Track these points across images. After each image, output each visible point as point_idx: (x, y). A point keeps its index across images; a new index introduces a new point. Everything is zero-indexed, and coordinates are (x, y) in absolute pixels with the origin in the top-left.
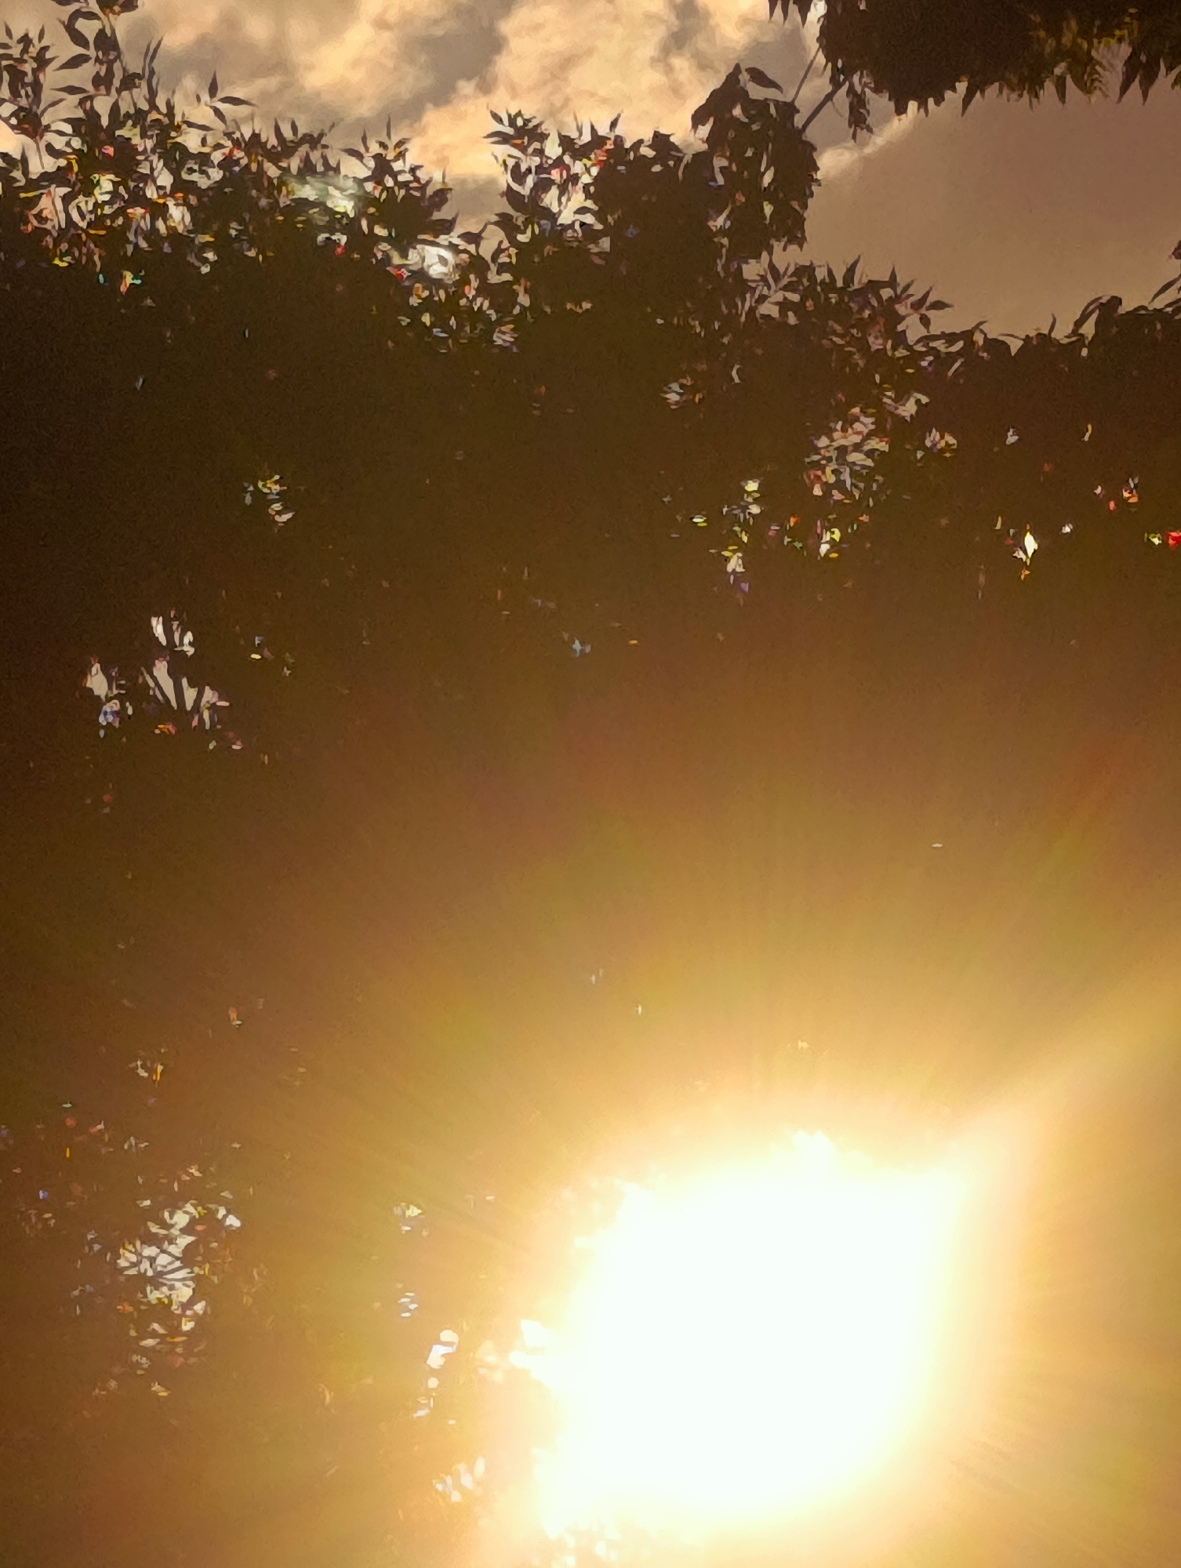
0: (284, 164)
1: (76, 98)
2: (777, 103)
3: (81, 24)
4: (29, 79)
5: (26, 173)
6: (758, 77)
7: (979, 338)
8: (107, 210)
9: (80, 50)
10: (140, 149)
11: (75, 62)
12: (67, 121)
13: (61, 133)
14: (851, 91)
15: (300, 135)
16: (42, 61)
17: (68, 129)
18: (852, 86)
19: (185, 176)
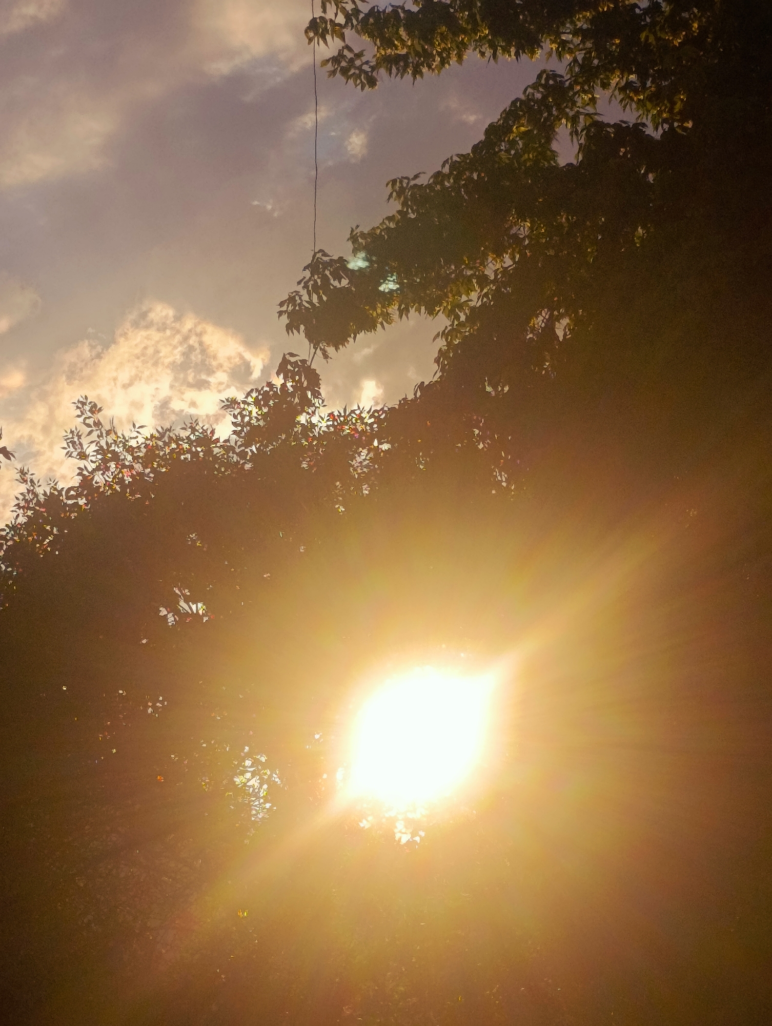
0: (163, 440)
1: (95, 443)
2: (300, 361)
3: (87, 421)
4: (77, 443)
5: (88, 471)
6: (291, 355)
8: (116, 473)
9: (91, 429)
10: (119, 451)
11: (90, 433)
12: (94, 451)
13: (93, 456)
14: (321, 349)
16: (79, 437)
17: (95, 454)
18: (321, 347)
19: (135, 455)
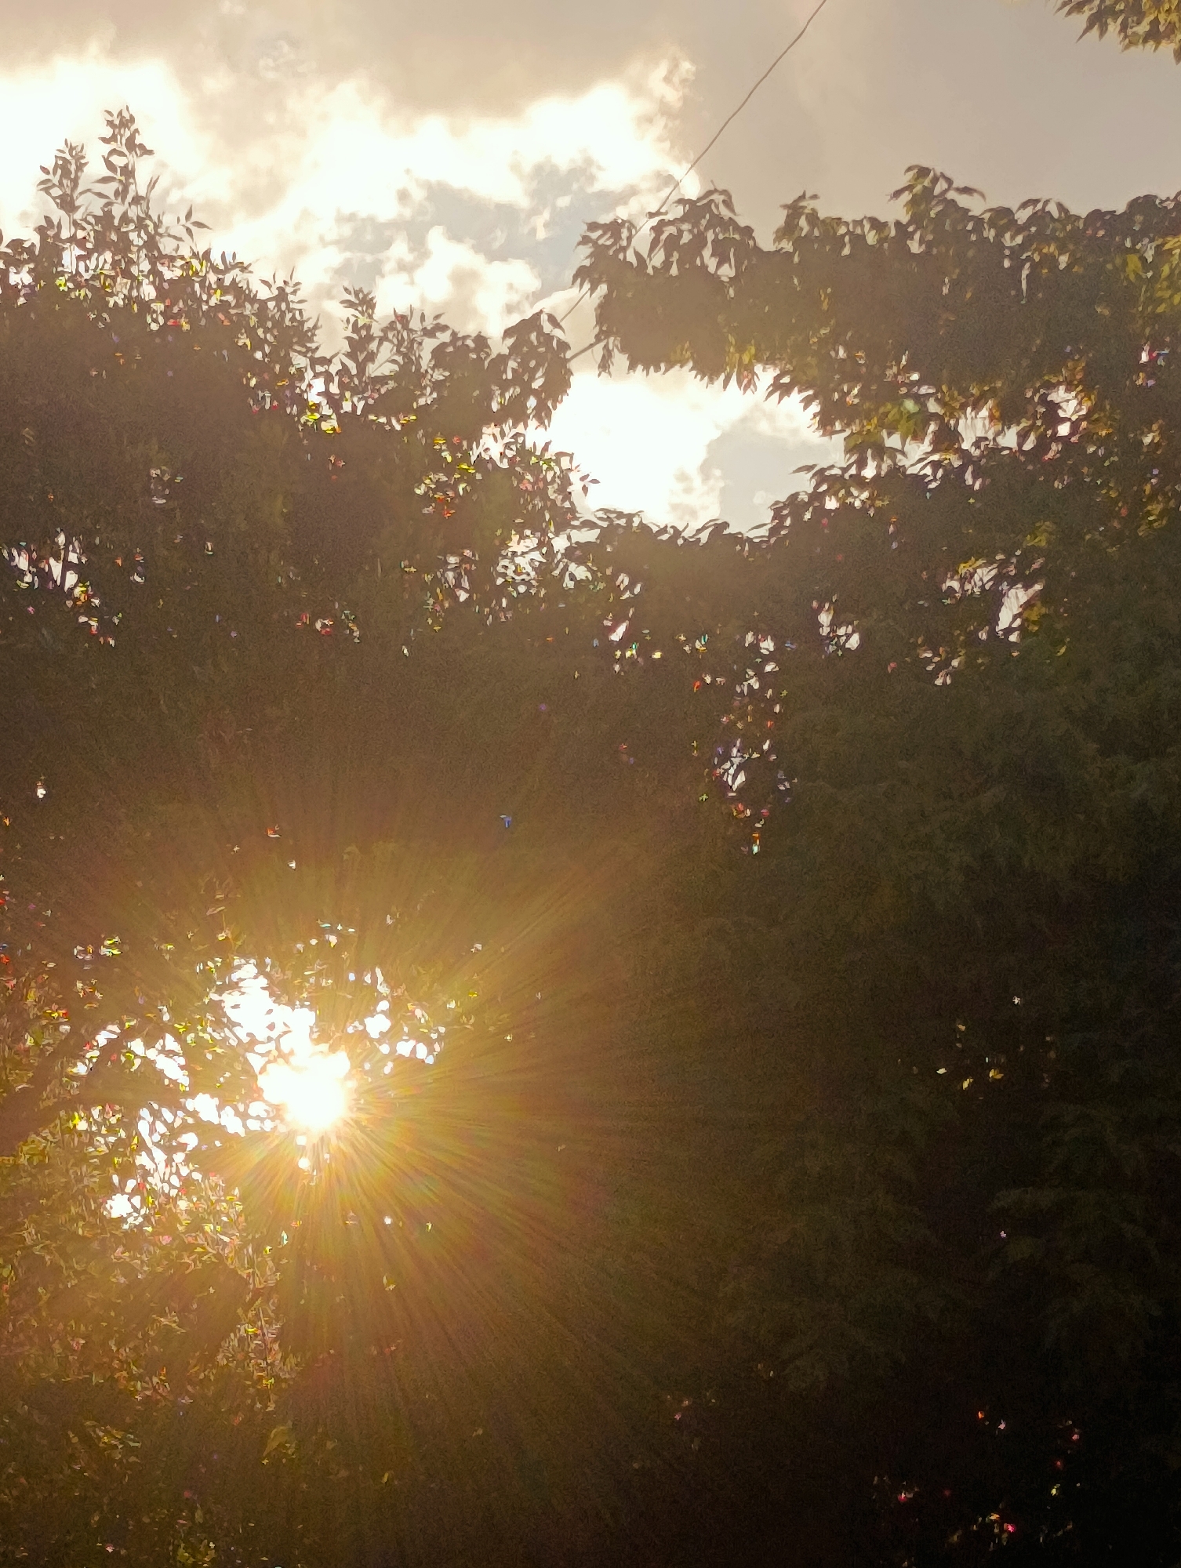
2: (559, 341)
5: (58, 233)
6: (552, 319)
7: (636, 522)
10: (134, 242)
14: (606, 347)
15: (236, 262)
18: (608, 343)
19: (158, 267)
